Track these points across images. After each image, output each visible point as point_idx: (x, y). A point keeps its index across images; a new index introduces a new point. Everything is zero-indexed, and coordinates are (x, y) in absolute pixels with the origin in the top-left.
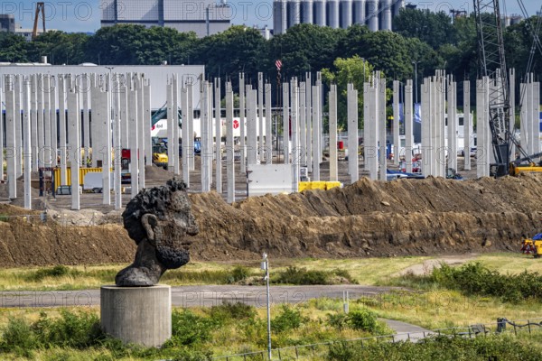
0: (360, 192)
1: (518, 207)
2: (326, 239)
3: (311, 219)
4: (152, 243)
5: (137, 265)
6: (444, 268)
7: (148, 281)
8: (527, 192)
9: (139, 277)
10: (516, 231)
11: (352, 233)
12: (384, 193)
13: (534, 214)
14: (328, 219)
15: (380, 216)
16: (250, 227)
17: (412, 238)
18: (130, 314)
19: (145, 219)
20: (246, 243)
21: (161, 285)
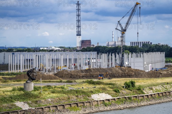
0: (89, 70)
1: (112, 72)
2: (83, 76)
3: (81, 74)
4: (31, 77)
5: (28, 80)
6: (88, 80)
7: (30, 82)
8: (113, 70)
9: (29, 81)
10: (111, 75)
11: (87, 76)
12: (92, 70)
13: (114, 73)
14: (83, 74)
15: (91, 73)
16: (72, 75)
17: (96, 76)
18: (27, 87)
19: (29, 74)
20: (71, 77)
21: (32, 83)
